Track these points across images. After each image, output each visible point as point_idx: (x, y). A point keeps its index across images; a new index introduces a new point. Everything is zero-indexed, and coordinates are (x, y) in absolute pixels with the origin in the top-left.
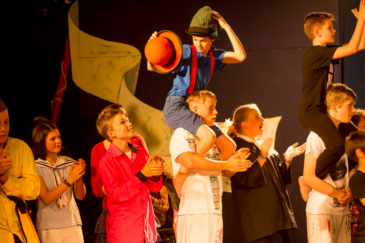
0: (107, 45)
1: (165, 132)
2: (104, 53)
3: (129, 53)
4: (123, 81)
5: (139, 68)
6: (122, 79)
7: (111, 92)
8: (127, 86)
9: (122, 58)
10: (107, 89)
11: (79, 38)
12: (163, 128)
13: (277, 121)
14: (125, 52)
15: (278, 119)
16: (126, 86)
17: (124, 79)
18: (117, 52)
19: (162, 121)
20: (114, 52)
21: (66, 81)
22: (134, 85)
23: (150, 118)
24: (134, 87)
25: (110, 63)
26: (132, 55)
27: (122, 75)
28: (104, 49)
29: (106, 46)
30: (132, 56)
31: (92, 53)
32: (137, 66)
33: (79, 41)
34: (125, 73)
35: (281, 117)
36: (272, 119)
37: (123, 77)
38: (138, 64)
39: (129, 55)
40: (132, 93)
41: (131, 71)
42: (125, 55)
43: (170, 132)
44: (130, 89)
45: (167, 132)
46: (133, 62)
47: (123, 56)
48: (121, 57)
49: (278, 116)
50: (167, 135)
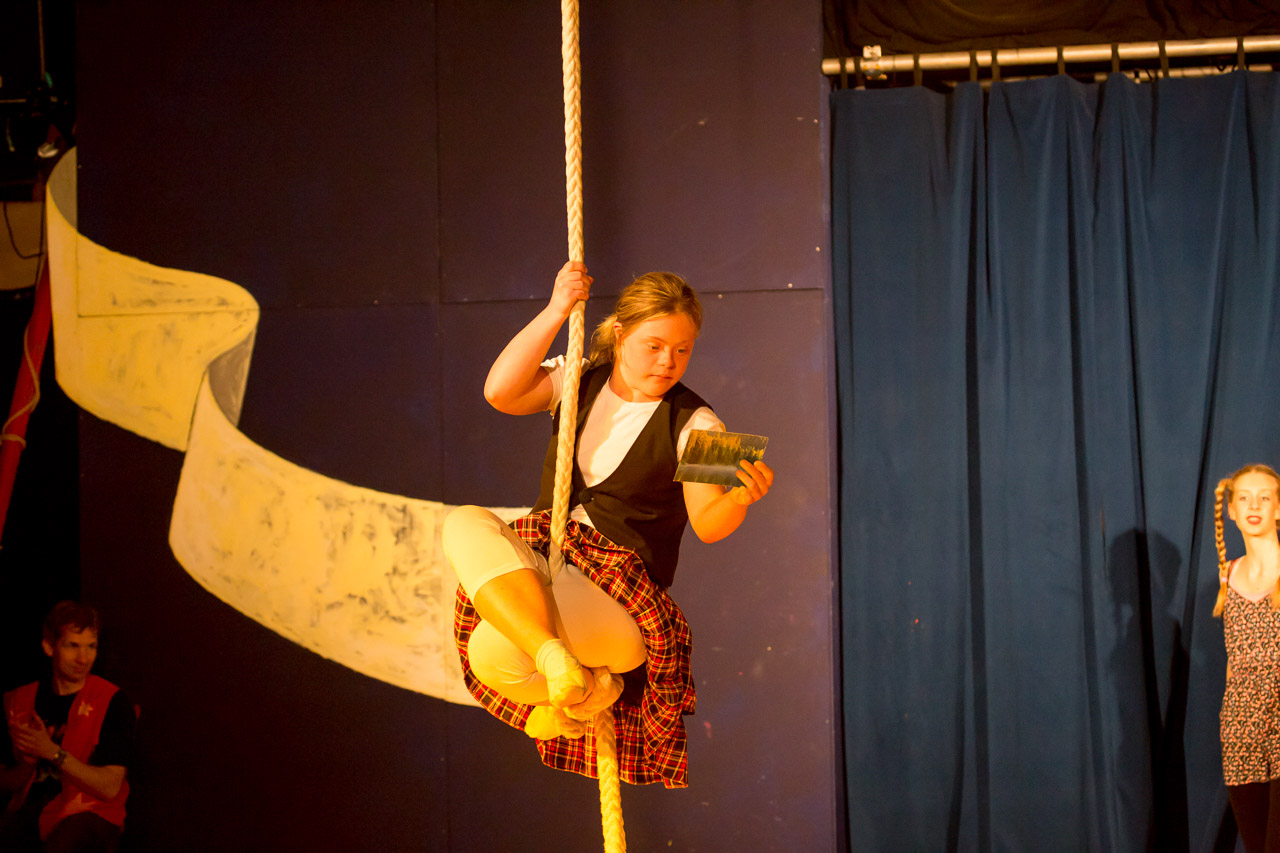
0: (158, 278)
1: (326, 535)
2: (151, 302)
3: (223, 302)
4: (206, 386)
5: (250, 346)
6: (203, 379)
7: (169, 416)
8: (217, 401)
9: (202, 317)
10: (158, 409)
11: (77, 259)
12: (322, 524)
14: (209, 301)
16: (212, 399)
17: (207, 379)
18: (189, 300)
19: (317, 501)
20: (179, 301)
21: (37, 384)
22: (237, 396)
23: (282, 493)
24: (237, 402)
25: (168, 333)
26: (231, 308)
27: (203, 368)
28: (150, 291)
29: (155, 282)
30: (231, 312)
31: (115, 303)
32: (245, 342)
33: (78, 267)
34: (208, 362)
37: (204, 373)
38: (249, 335)
39: (223, 308)
40: (230, 420)
41: (229, 356)
42: (211, 308)
43: (341, 535)
44: (225, 410)
45: (332, 536)
46: (235, 330)
47: (207, 313)
48: (199, 313)
50: (333, 543)
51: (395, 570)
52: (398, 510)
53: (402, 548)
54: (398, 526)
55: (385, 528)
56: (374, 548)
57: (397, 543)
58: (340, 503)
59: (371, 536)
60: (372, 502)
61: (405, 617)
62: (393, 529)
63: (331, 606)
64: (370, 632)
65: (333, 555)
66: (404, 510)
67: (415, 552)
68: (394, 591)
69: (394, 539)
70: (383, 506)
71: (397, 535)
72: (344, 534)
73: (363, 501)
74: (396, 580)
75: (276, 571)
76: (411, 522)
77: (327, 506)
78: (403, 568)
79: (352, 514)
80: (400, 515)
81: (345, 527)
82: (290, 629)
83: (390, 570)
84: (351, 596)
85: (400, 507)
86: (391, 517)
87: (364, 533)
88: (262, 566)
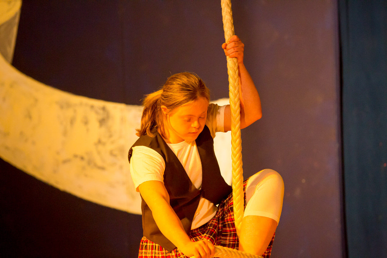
1: (61, 123)
5: (17, 20)
12: (59, 117)
19: (56, 105)
23: (36, 100)
32: (14, 18)
38: (16, 14)
40: (7, 61)
41: (5, 25)
43: (69, 123)
44: (4, 56)
45: (64, 123)
46: (8, 11)
50: (65, 127)
51: (100, 142)
52: (100, 109)
53: (103, 130)
54: (100, 117)
55: (94, 118)
56: (88, 130)
57: (100, 127)
58: (69, 105)
59: (86, 122)
61: (105, 167)
62: (98, 119)
63: (65, 162)
64: (86, 176)
65: (65, 133)
66: (104, 109)
67: (110, 132)
68: (99, 153)
69: (99, 125)
70: (93, 107)
71: (100, 122)
72: (71, 122)
74: (100, 147)
75: (34, 143)
76: (108, 115)
77: (62, 107)
78: (103, 140)
79: (75, 111)
80: (101, 112)
81: (72, 119)
83: (96, 140)
84: (76, 156)
85: (101, 107)
86: (97, 113)
87: (82, 121)
88: (26, 141)
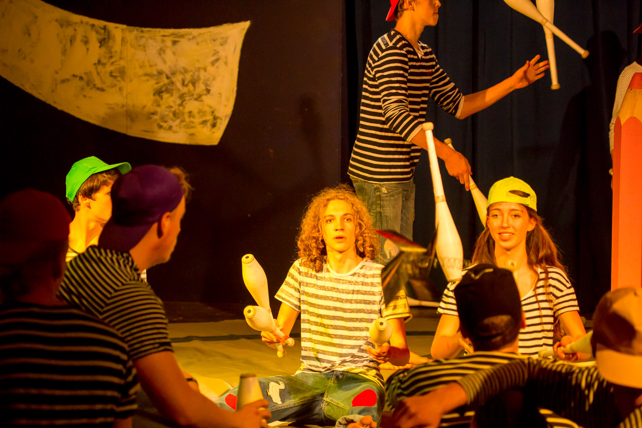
1: (61, 42)
12: (58, 35)
13: (244, 29)
15: (245, 25)
19: (56, 22)
23: (37, 17)
35: (251, 23)
36: (236, 25)
43: (69, 41)
45: (64, 42)
49: (246, 20)
50: (65, 46)
51: (99, 62)
52: (101, 28)
53: (103, 50)
54: (101, 37)
55: (94, 38)
56: (88, 49)
57: (100, 47)
58: (68, 24)
59: (86, 42)
60: (87, 23)
61: (104, 88)
62: (98, 39)
63: (63, 81)
64: (84, 96)
65: (64, 52)
66: (105, 28)
67: (111, 52)
68: (98, 73)
69: (99, 44)
70: (93, 26)
71: (100, 42)
72: (71, 41)
73: (82, 22)
74: (100, 68)
75: (32, 61)
76: (109, 35)
77: (62, 26)
78: (104, 61)
79: (75, 30)
80: (102, 31)
81: (72, 38)
82: (40, 94)
83: (97, 62)
84: (74, 76)
85: (102, 27)
86: (97, 32)
87: (82, 41)
88: (25, 58)
